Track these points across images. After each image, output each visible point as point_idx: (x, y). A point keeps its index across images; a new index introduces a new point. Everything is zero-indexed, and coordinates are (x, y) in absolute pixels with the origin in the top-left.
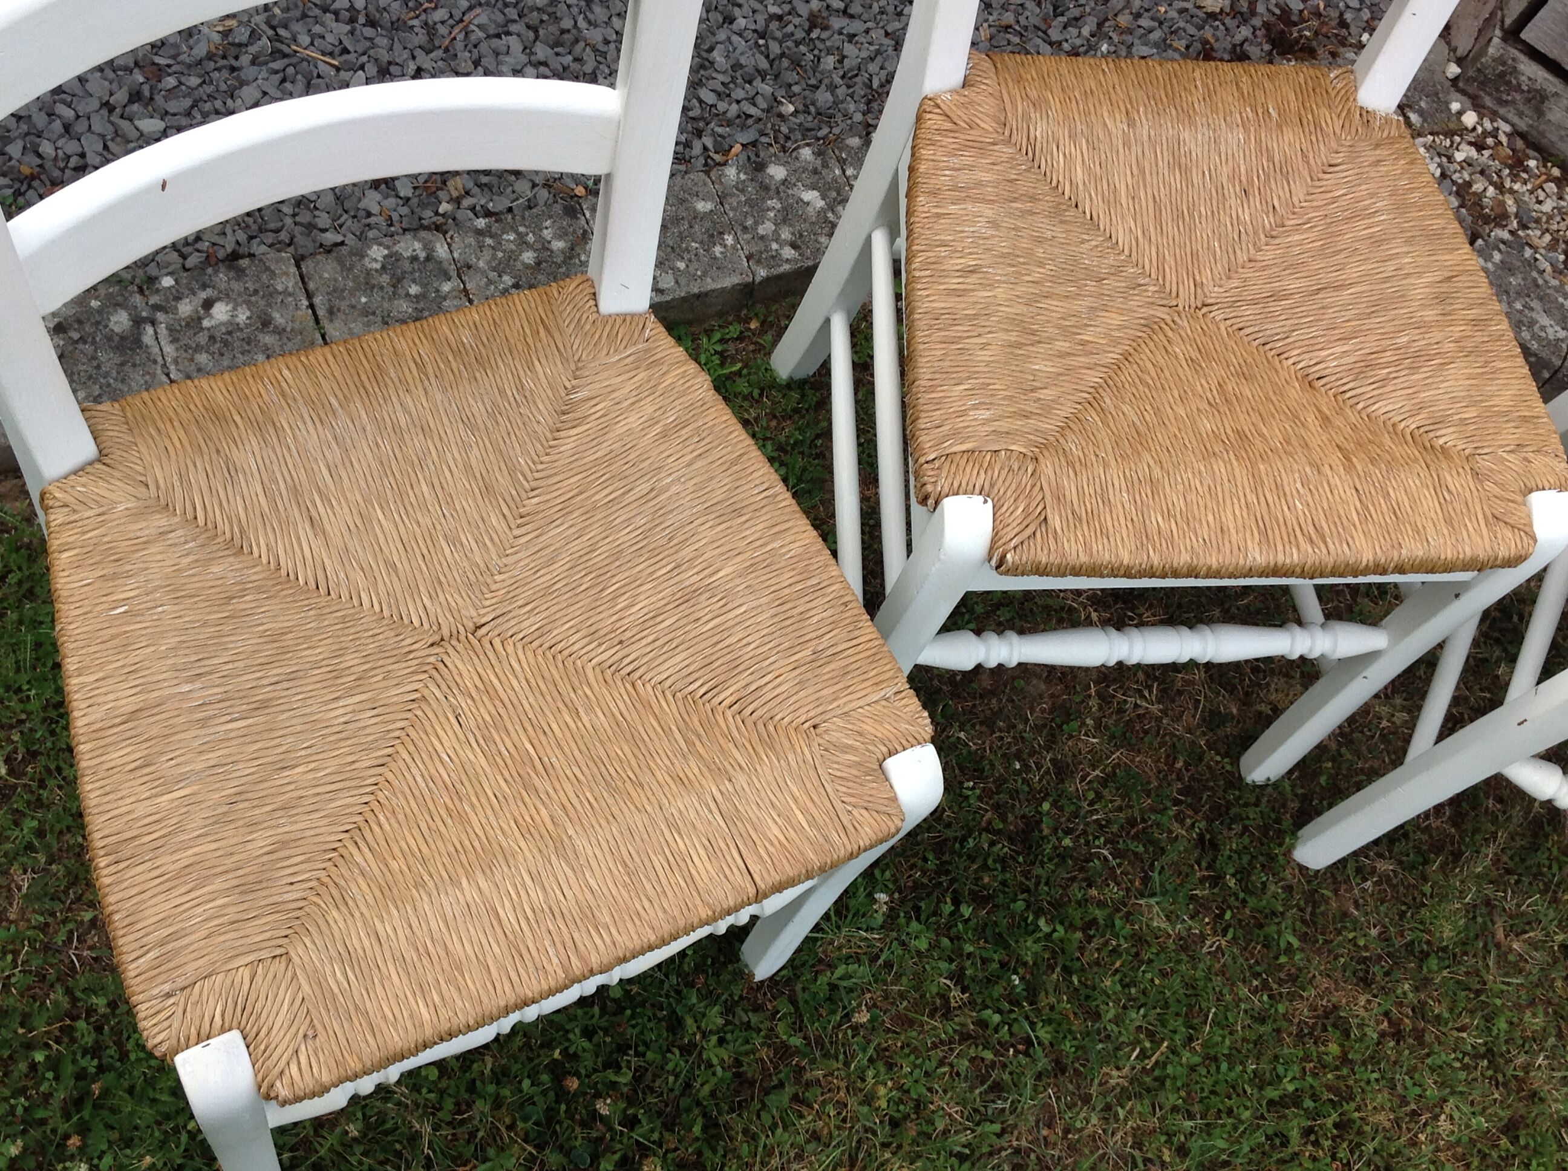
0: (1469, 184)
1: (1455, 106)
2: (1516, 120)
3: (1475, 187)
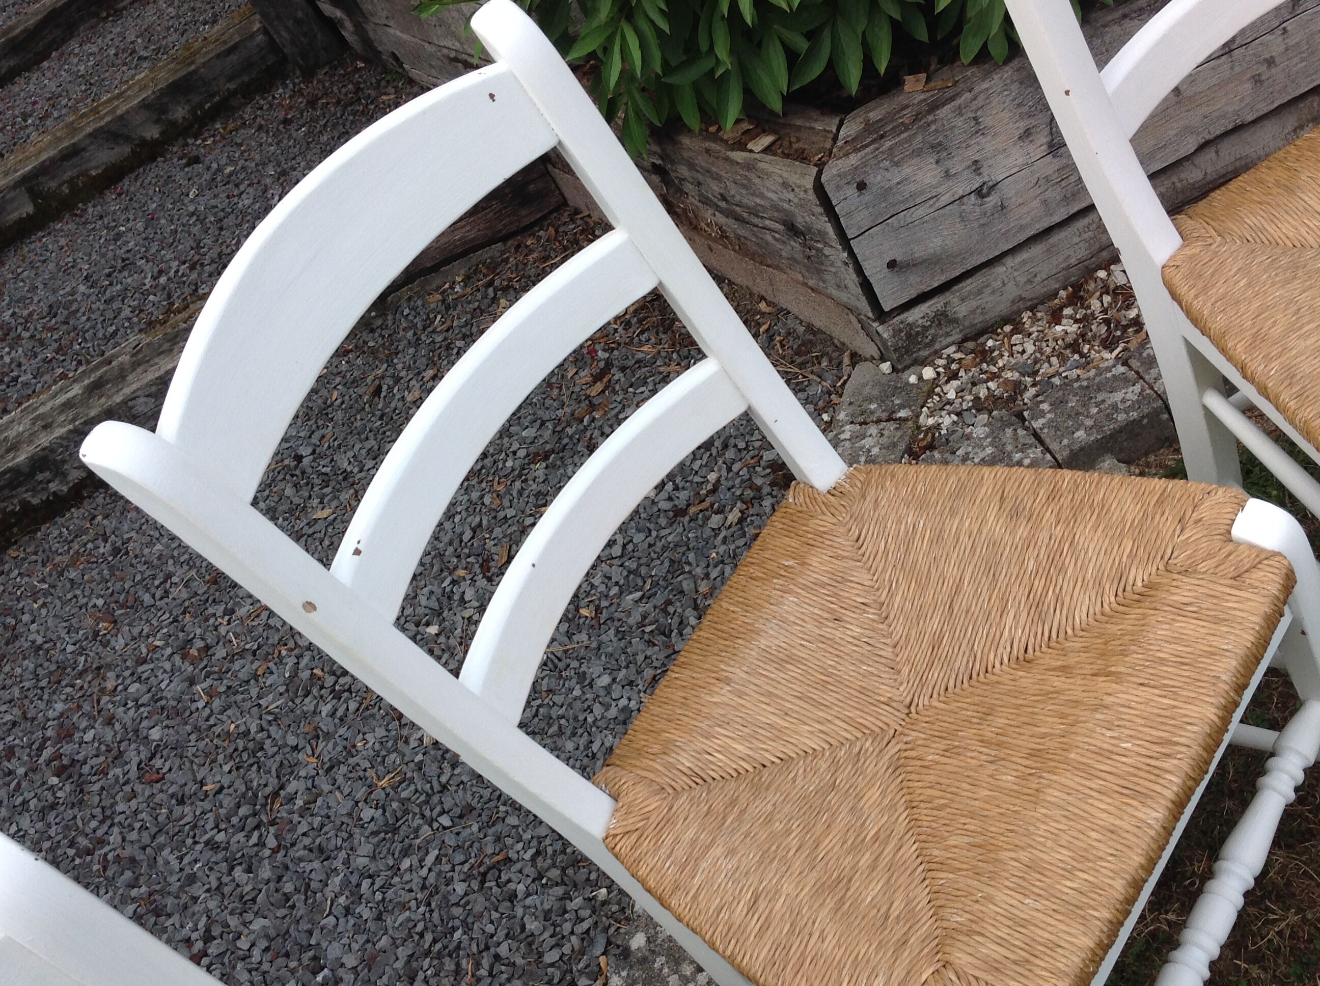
0: (977, 399)
1: (913, 379)
2: (949, 340)
3: (982, 395)
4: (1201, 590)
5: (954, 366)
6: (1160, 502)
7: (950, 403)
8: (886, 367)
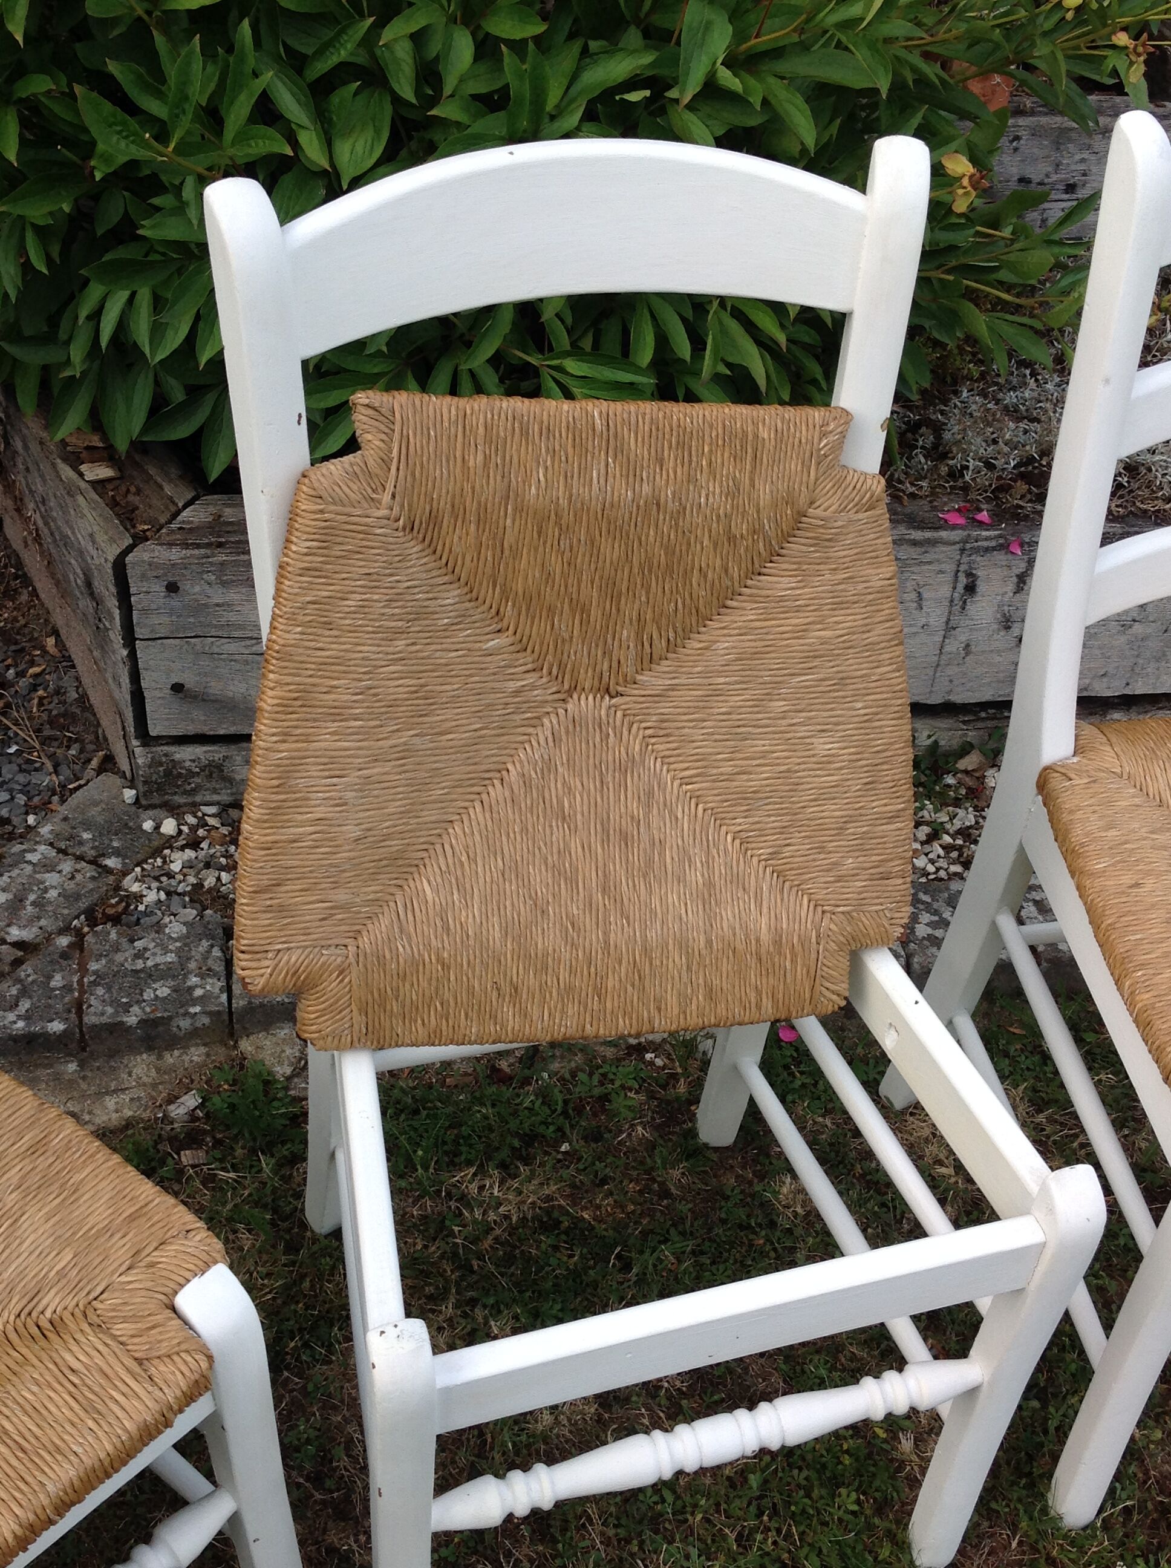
1: (148, 825)
2: (216, 798)
3: (206, 884)
4: (99, 1360)
5: (201, 832)
6: (132, 1218)
7: (170, 875)
8: (129, 794)
